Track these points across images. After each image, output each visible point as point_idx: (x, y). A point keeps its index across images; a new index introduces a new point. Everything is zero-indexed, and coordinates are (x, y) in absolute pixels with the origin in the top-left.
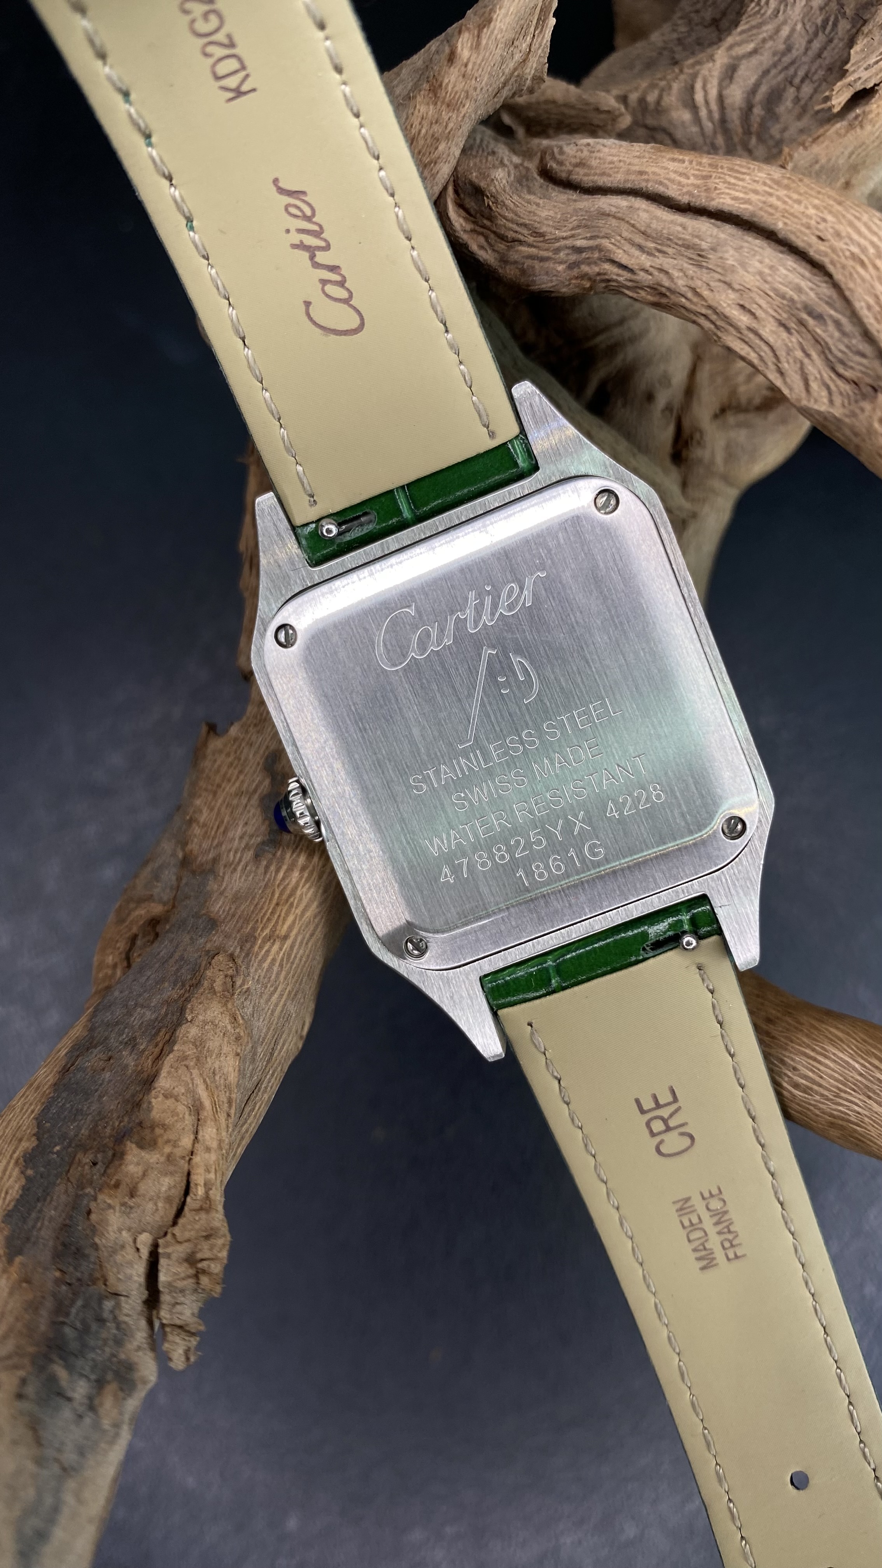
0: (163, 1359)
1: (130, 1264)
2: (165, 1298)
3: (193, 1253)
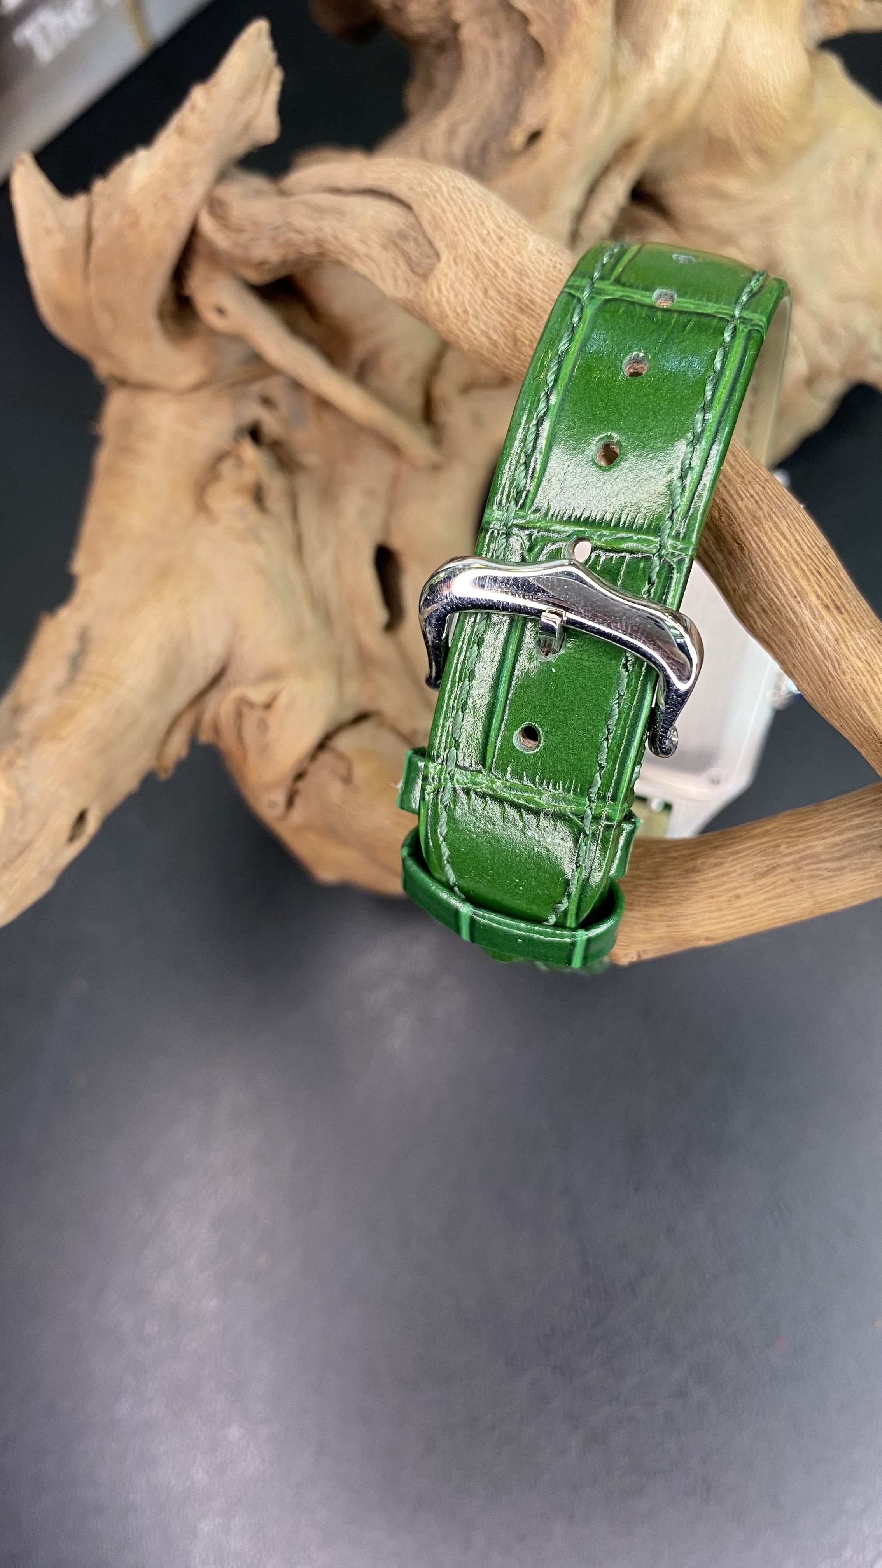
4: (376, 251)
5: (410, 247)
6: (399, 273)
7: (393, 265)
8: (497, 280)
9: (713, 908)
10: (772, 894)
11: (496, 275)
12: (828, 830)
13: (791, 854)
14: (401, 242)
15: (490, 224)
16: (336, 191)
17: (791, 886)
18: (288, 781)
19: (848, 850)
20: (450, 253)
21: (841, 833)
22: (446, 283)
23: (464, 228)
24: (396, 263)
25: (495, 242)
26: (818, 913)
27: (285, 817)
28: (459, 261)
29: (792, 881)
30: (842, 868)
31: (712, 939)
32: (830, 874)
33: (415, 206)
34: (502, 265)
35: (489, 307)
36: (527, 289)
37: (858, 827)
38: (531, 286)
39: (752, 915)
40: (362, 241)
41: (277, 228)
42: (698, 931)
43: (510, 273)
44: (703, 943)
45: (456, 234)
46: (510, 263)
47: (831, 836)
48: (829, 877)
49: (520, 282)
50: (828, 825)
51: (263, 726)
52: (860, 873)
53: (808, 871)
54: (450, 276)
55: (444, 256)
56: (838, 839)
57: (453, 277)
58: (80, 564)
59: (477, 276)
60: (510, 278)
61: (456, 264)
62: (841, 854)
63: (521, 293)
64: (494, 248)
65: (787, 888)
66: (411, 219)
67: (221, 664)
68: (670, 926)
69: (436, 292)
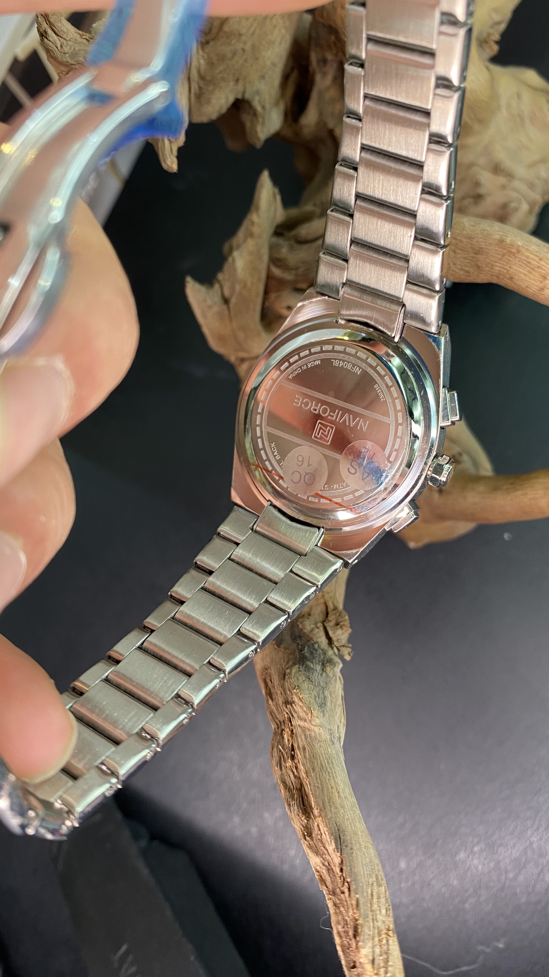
0: (341, 658)
1: (318, 633)
2: (334, 639)
3: (337, 622)
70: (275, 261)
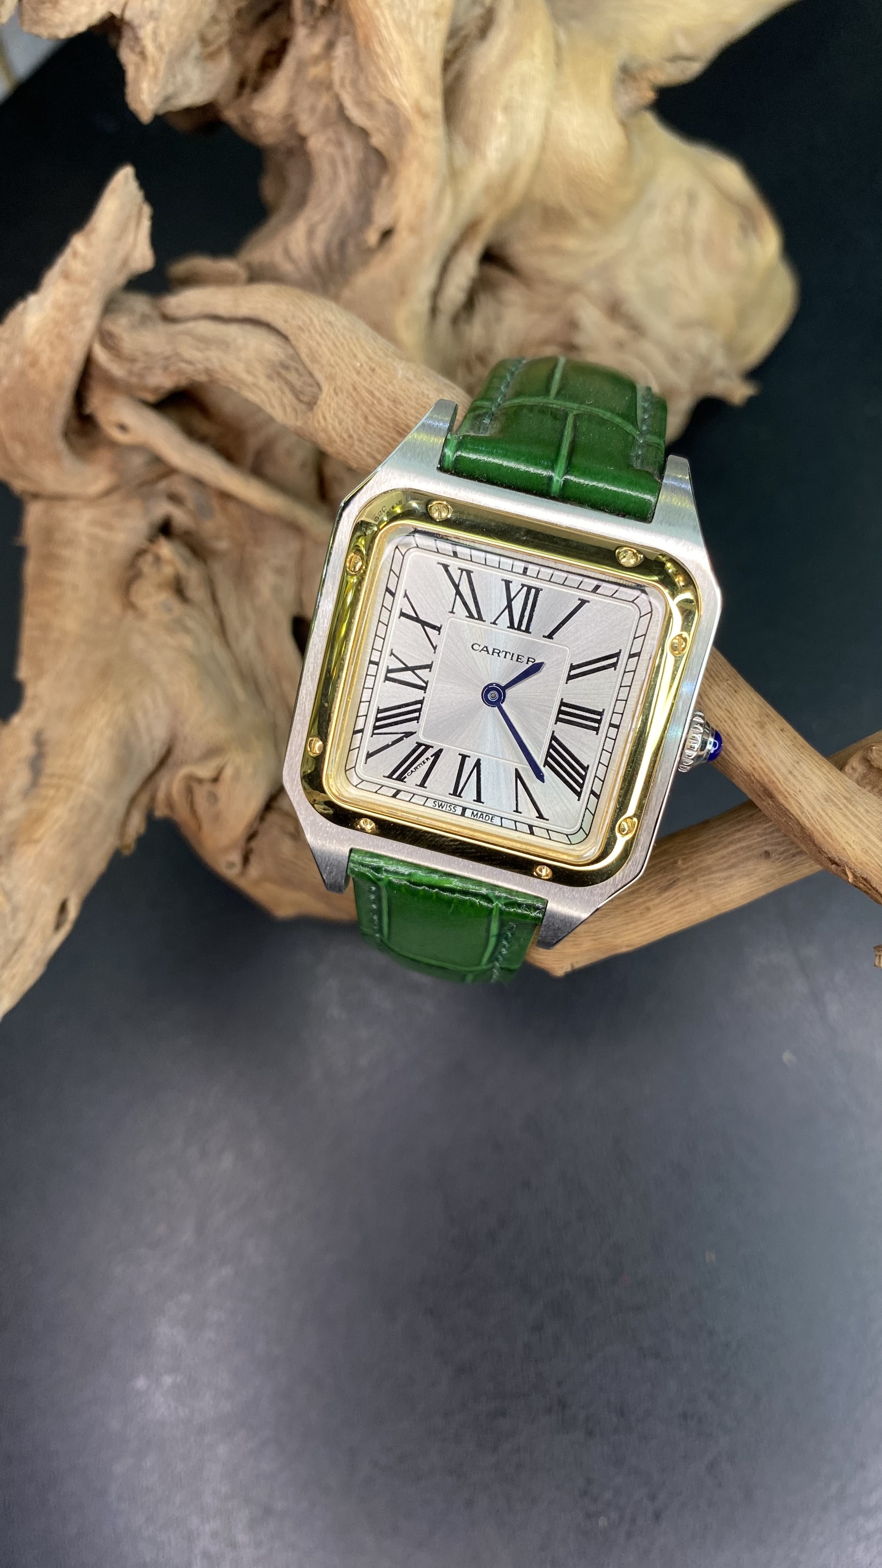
4: (262, 381)
5: (292, 377)
6: (286, 401)
7: (279, 393)
8: (375, 409)
9: (629, 921)
10: (676, 903)
11: (373, 403)
12: (715, 845)
13: (687, 869)
14: (283, 372)
15: (361, 356)
16: (216, 318)
17: (690, 896)
18: (242, 843)
19: (733, 861)
20: (330, 384)
21: (726, 847)
22: (330, 413)
23: (339, 361)
24: (283, 392)
25: (368, 374)
26: (716, 913)
27: (243, 873)
28: (338, 390)
29: (691, 891)
30: (731, 877)
31: (631, 946)
32: (722, 882)
33: (291, 338)
34: (377, 394)
35: (371, 433)
36: (402, 415)
37: (740, 840)
38: (405, 413)
39: (662, 923)
40: (249, 372)
41: (167, 358)
42: (619, 941)
43: (386, 402)
44: (624, 950)
45: (333, 367)
46: (384, 392)
47: (719, 850)
48: (722, 885)
49: (395, 409)
50: (716, 840)
51: (213, 798)
52: (747, 878)
53: (704, 881)
54: (332, 405)
55: (326, 387)
56: (724, 852)
57: (336, 407)
58: (24, 672)
59: (356, 404)
60: (386, 406)
61: (337, 394)
62: (729, 864)
63: (397, 419)
64: (369, 379)
65: (687, 897)
66: (291, 351)
67: (166, 747)
68: (595, 940)
69: (322, 421)
70: (105, 337)
